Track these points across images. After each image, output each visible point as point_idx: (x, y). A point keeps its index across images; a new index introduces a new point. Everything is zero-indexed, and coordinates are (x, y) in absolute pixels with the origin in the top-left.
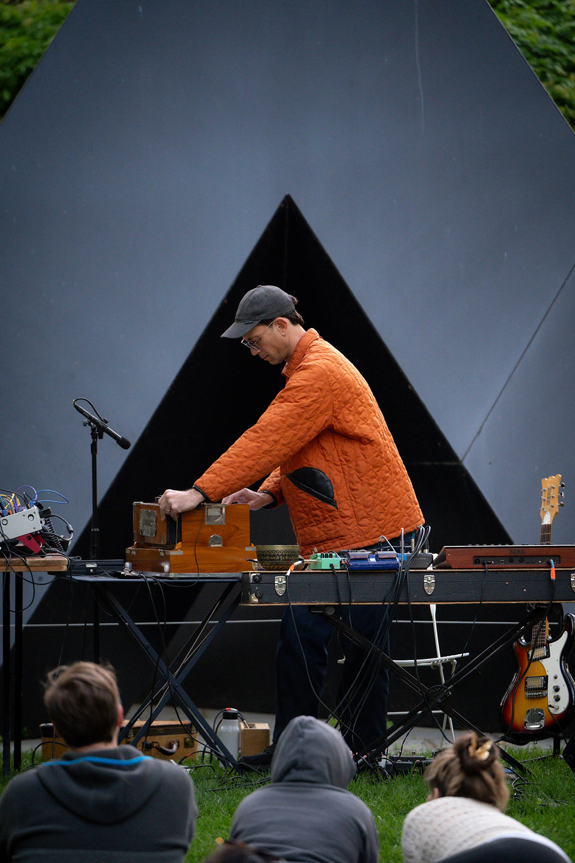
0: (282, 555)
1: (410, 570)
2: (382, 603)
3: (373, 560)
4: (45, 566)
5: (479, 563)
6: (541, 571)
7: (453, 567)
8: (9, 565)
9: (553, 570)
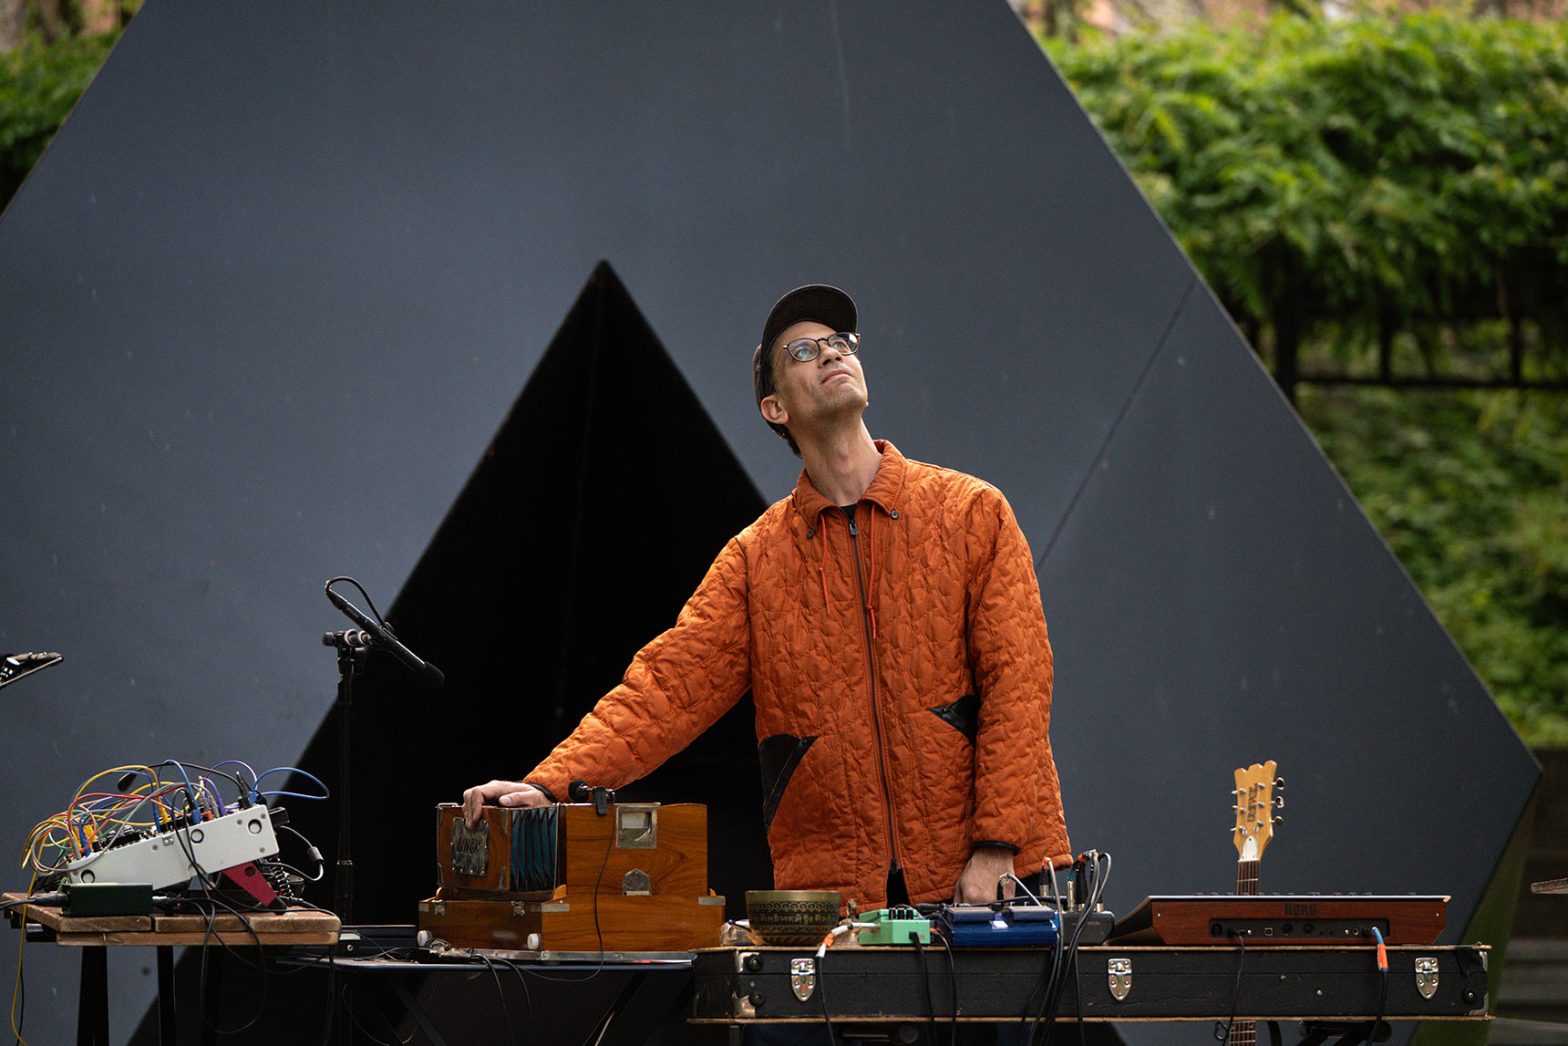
0: (807, 912)
1: (1079, 948)
2: (1019, 1019)
3: (1000, 925)
4: (291, 933)
5: (1221, 934)
6: (1354, 951)
7: (1167, 940)
8: (212, 931)
9: (1382, 949)
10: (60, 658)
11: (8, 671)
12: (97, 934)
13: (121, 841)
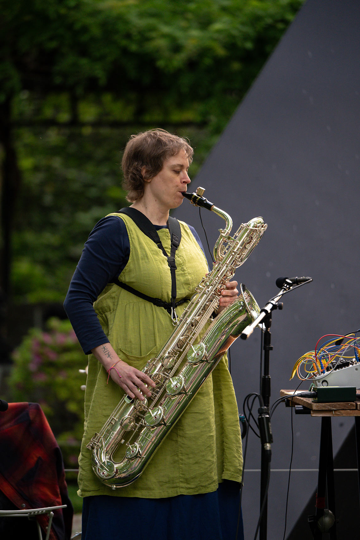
10: (311, 280)
11: (287, 286)
12: (330, 411)
13: (339, 367)
